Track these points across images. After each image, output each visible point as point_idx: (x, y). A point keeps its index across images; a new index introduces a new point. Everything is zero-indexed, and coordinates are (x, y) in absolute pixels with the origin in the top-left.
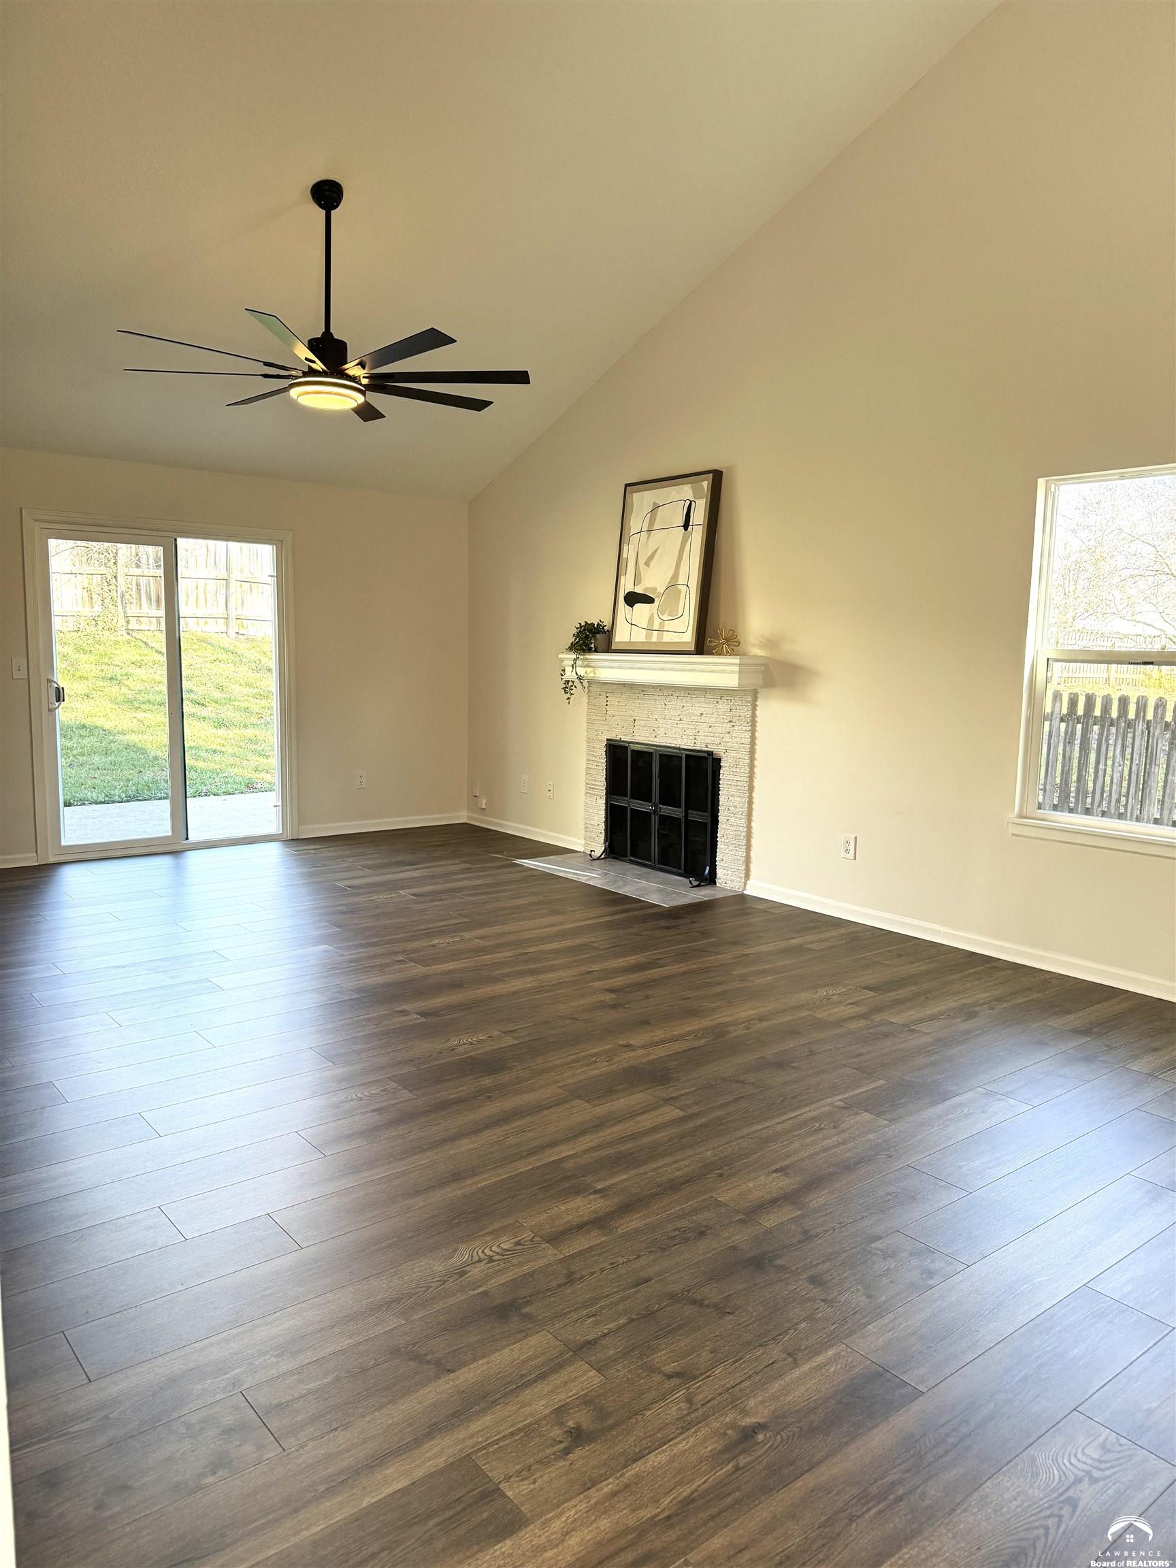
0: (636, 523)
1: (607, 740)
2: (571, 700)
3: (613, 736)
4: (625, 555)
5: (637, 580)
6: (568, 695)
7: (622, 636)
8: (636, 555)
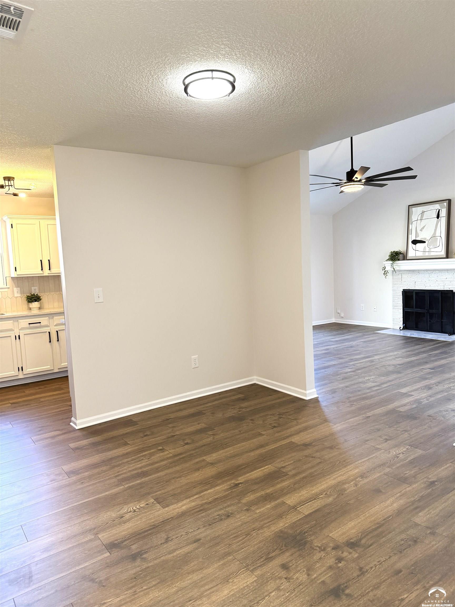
0: (414, 217)
1: (403, 289)
2: (386, 277)
3: (406, 288)
4: (410, 228)
5: (417, 235)
6: (385, 276)
7: (411, 254)
8: (415, 228)
